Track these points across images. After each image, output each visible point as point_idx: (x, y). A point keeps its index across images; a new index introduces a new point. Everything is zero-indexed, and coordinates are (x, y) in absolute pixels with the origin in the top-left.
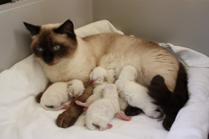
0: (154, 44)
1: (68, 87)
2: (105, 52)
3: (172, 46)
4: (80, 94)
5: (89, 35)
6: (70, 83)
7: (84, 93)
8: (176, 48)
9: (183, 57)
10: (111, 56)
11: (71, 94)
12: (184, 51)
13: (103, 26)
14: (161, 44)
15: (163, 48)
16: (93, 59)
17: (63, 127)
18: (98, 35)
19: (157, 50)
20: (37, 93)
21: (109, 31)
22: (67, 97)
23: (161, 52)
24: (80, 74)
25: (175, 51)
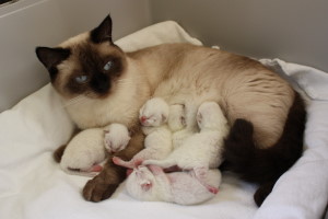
0: (251, 61)
1: (104, 136)
2: (166, 77)
3: (281, 63)
4: (123, 148)
5: (141, 48)
6: (106, 129)
7: (128, 146)
8: (289, 68)
9: (303, 82)
10: (174, 82)
11: (108, 147)
12: (304, 72)
13: (167, 31)
14: (263, 61)
15: (266, 68)
16: (146, 89)
17: (92, 200)
18: (156, 48)
19: (253, 70)
20: (56, 147)
21: (178, 41)
22: (102, 153)
23: (261, 74)
24: (126, 114)
25: (288, 73)
